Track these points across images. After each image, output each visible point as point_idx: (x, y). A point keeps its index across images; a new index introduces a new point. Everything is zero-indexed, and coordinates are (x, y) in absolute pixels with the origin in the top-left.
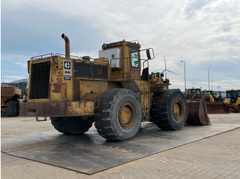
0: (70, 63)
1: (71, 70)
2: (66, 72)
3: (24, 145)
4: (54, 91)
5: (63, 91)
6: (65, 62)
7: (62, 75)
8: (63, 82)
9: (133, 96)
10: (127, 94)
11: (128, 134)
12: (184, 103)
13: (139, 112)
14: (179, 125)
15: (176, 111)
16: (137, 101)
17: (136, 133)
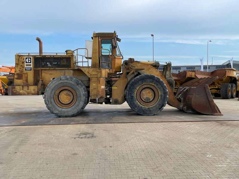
0: (30, 58)
1: (31, 64)
2: (27, 65)
3: (18, 113)
4: (17, 79)
5: (24, 79)
6: (26, 58)
7: (23, 67)
8: (25, 72)
9: (71, 82)
10: (63, 80)
11: (65, 112)
12: (160, 88)
13: (80, 95)
14: (148, 110)
15: (147, 96)
16: (77, 86)
17: (76, 112)
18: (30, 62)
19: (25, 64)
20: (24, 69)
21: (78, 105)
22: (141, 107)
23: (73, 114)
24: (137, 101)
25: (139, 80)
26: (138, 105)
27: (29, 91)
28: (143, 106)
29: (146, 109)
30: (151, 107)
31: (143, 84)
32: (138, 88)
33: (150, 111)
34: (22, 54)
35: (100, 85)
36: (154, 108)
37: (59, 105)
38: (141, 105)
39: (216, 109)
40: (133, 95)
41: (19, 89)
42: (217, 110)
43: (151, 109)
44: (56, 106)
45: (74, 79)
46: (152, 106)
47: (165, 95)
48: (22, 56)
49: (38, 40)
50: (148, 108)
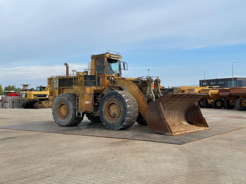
5: (54, 96)
6: (55, 80)
8: (54, 90)
9: (65, 98)
10: (61, 97)
11: (61, 123)
12: (121, 104)
13: (70, 109)
14: (112, 125)
15: (114, 112)
16: (68, 102)
17: (68, 123)
18: (57, 83)
19: (55, 84)
20: (54, 88)
21: (69, 117)
22: (108, 122)
23: (66, 124)
24: (105, 116)
25: (106, 97)
26: (106, 119)
27: (49, 105)
28: (109, 121)
29: (111, 124)
30: (114, 122)
31: (110, 100)
32: (106, 104)
33: (114, 126)
34: (52, 77)
35: (84, 101)
36: (117, 123)
37: (59, 117)
38: (108, 120)
39: (168, 128)
40: (102, 110)
41: (44, 103)
42: (169, 130)
43: (114, 124)
44: (58, 118)
45: (67, 96)
46: (116, 121)
47: (125, 111)
48: (53, 78)
49: (66, 64)
50: (113, 123)
